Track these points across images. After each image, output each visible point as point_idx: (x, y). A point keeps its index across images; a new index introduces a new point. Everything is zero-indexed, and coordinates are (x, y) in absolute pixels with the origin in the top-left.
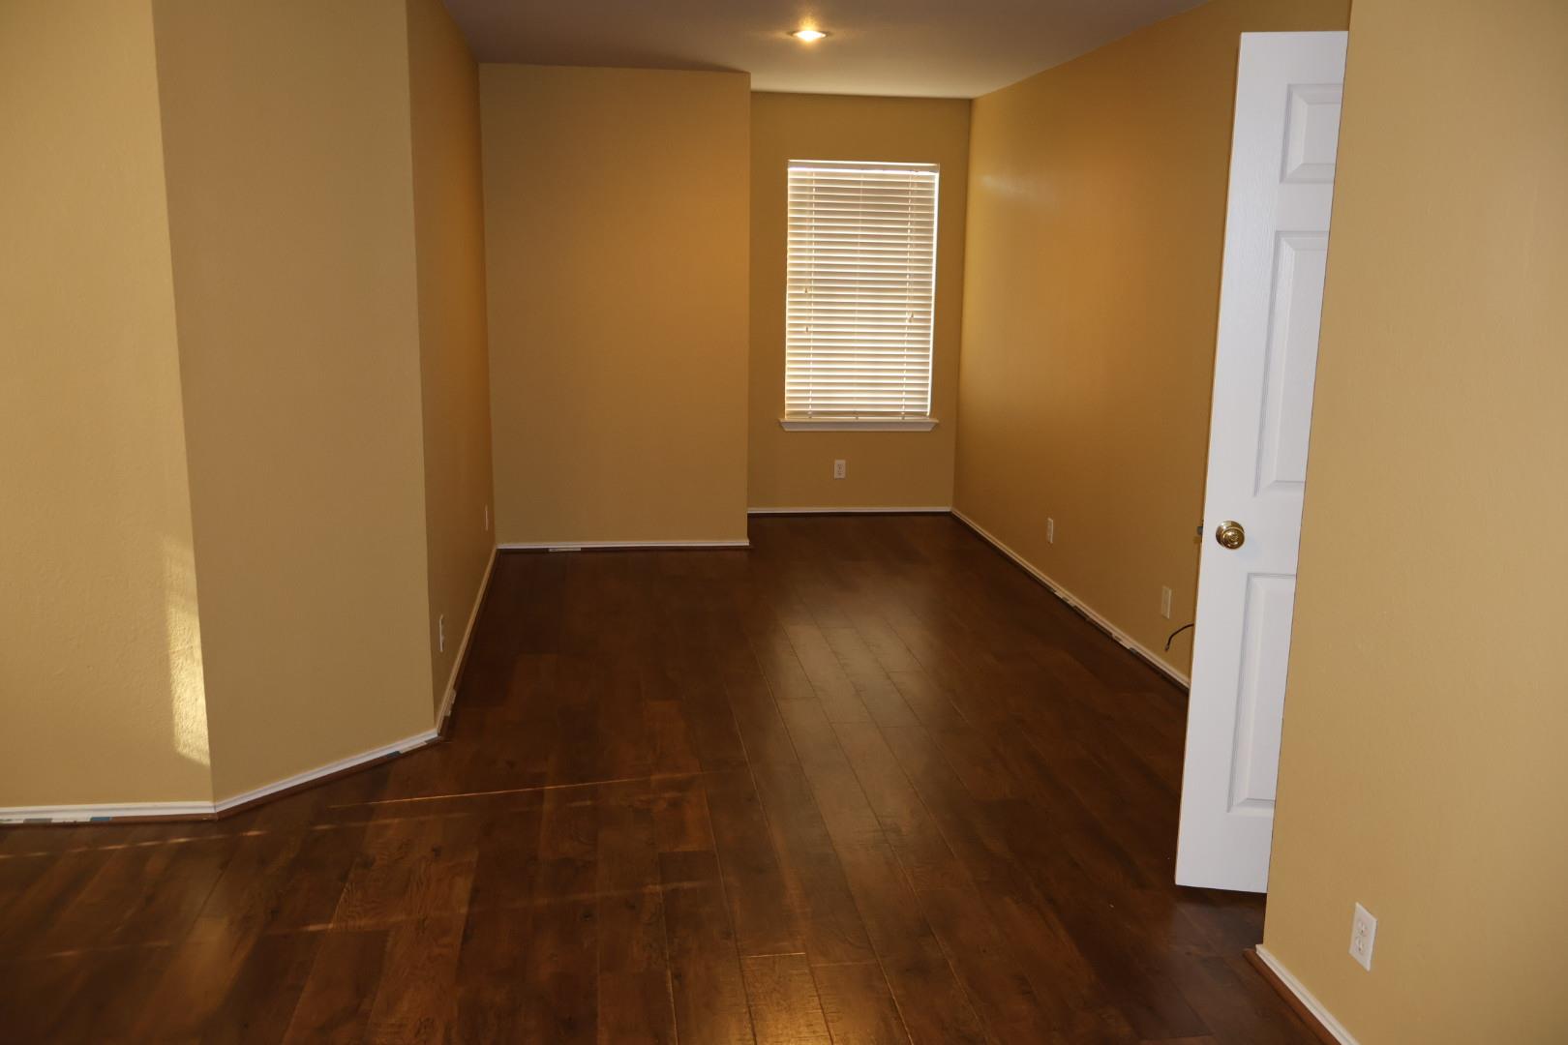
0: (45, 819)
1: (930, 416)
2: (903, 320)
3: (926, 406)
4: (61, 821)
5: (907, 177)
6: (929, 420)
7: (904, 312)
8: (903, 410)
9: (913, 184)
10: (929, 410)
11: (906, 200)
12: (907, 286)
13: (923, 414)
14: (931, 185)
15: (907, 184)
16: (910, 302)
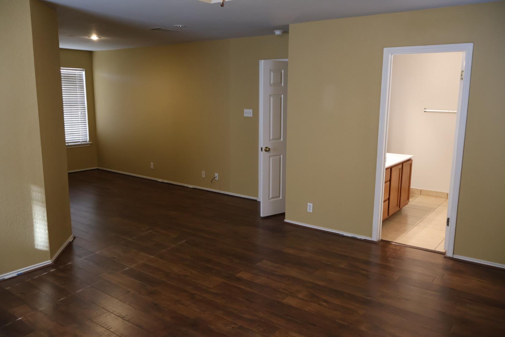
0: (3, 279)
1: (89, 142)
2: (78, 114)
3: (87, 139)
4: (11, 277)
5: (75, 72)
6: (89, 143)
7: (78, 112)
8: (81, 140)
9: (77, 75)
10: (88, 140)
11: (76, 79)
12: (79, 104)
13: (86, 141)
14: (82, 75)
15: (75, 74)
16: (80, 109)
